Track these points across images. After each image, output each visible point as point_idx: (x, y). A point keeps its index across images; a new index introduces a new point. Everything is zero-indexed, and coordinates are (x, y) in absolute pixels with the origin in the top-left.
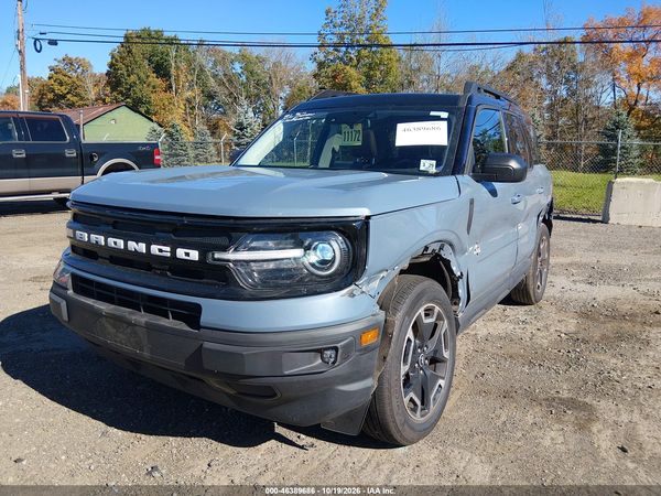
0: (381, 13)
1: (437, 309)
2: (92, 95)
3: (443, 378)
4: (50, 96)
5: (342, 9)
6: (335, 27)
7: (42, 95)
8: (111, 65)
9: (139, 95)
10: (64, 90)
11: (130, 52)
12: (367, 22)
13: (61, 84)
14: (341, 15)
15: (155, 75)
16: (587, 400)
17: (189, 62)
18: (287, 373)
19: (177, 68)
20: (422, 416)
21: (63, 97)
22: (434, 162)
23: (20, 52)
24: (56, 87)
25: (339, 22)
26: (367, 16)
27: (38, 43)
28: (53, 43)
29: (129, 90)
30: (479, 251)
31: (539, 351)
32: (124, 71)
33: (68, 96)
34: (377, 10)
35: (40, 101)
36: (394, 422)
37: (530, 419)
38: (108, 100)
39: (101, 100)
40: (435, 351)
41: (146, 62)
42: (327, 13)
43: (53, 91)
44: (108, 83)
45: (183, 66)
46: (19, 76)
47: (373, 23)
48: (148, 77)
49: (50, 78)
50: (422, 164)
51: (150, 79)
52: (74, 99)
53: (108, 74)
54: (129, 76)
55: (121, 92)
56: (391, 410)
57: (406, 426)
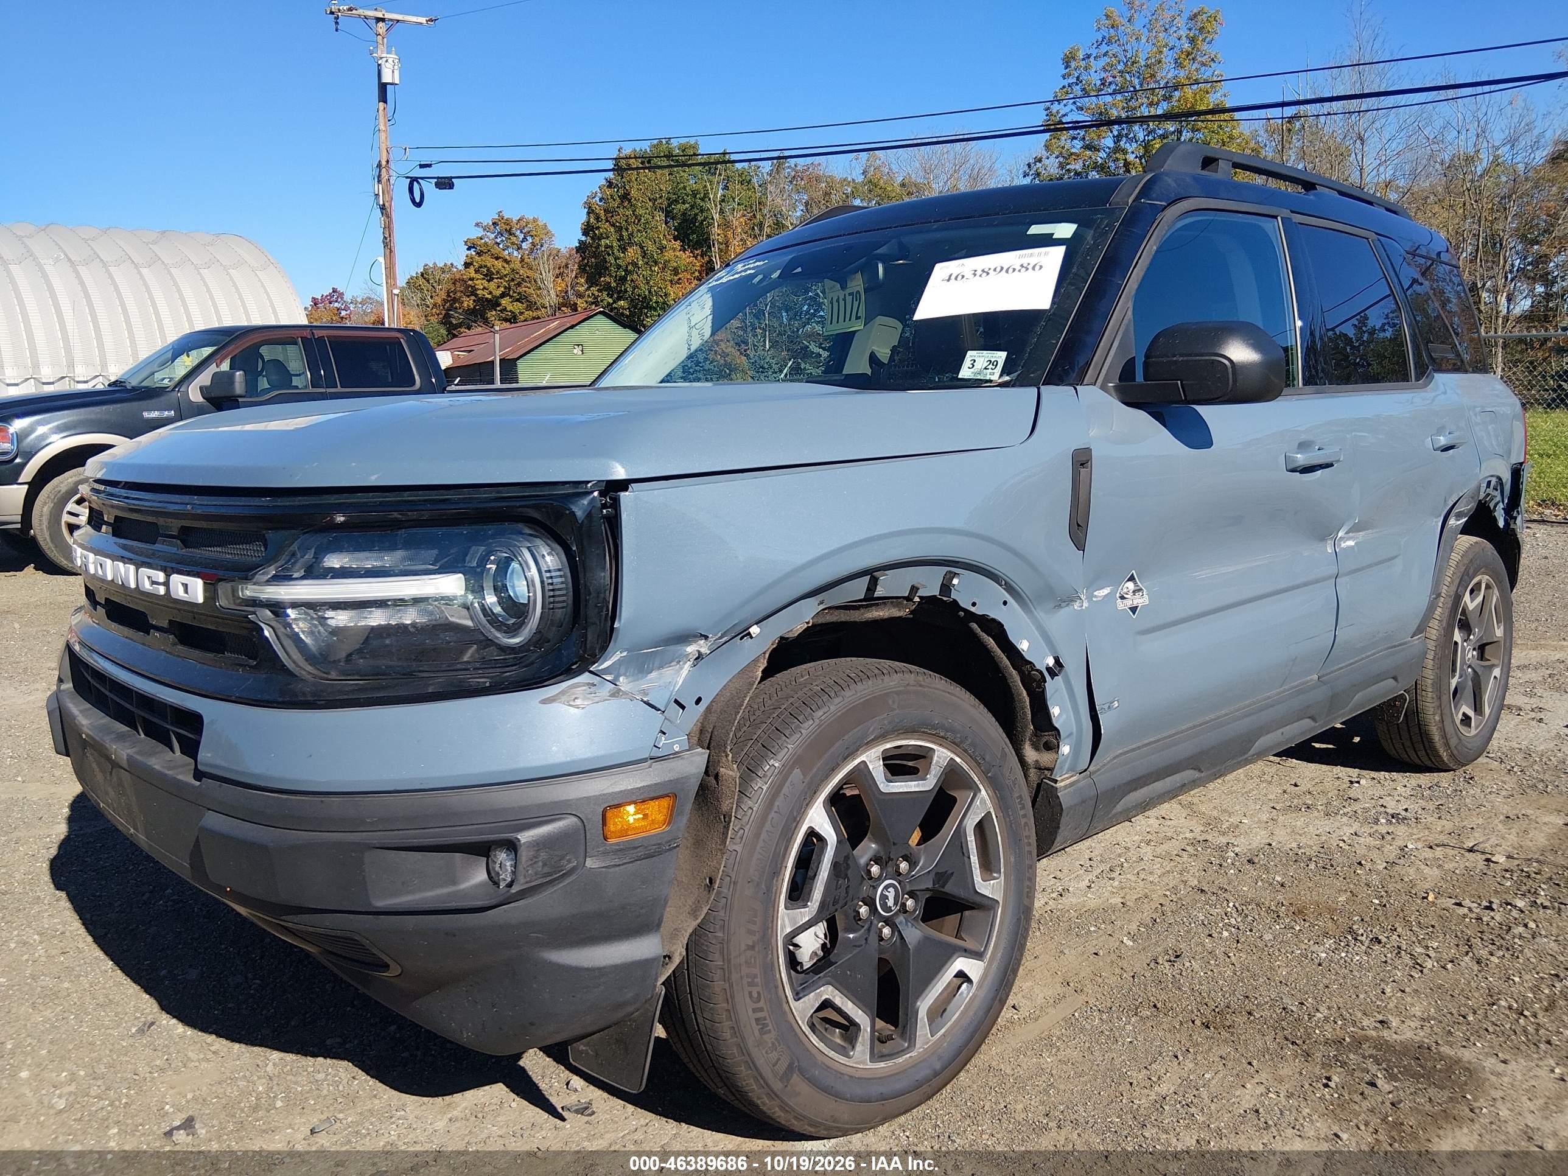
0: (1205, 47)
1: (942, 755)
2: (551, 297)
3: (978, 955)
4: (468, 303)
5: (1104, 48)
6: (1086, 94)
7: (451, 301)
8: (587, 229)
9: (644, 290)
10: (494, 288)
11: (625, 197)
12: (1167, 73)
13: (489, 276)
14: (1103, 62)
15: (677, 244)
16: (1467, 1055)
17: (753, 208)
18: (380, 903)
19: (726, 225)
20: (875, 1057)
21: (494, 303)
22: (1001, 356)
23: (383, 208)
24: (480, 283)
25: (1095, 79)
26: (1168, 57)
27: (416, 185)
28: (445, 183)
29: (623, 279)
30: (1141, 600)
31: (1395, 902)
32: (613, 241)
33: (504, 302)
34: (1192, 41)
35: (447, 316)
36: (752, 1065)
37: (1248, 1096)
38: (581, 303)
39: (566, 304)
40: (941, 877)
41: (660, 216)
42: (1067, 61)
43: (474, 293)
44: (582, 269)
45: (738, 220)
46: (381, 260)
47: (1182, 74)
48: (662, 249)
49: (467, 265)
50: (967, 362)
51: (669, 255)
52: (517, 307)
53: (582, 248)
54: (623, 249)
55: (607, 287)
56: (736, 1031)
57: (796, 1078)
